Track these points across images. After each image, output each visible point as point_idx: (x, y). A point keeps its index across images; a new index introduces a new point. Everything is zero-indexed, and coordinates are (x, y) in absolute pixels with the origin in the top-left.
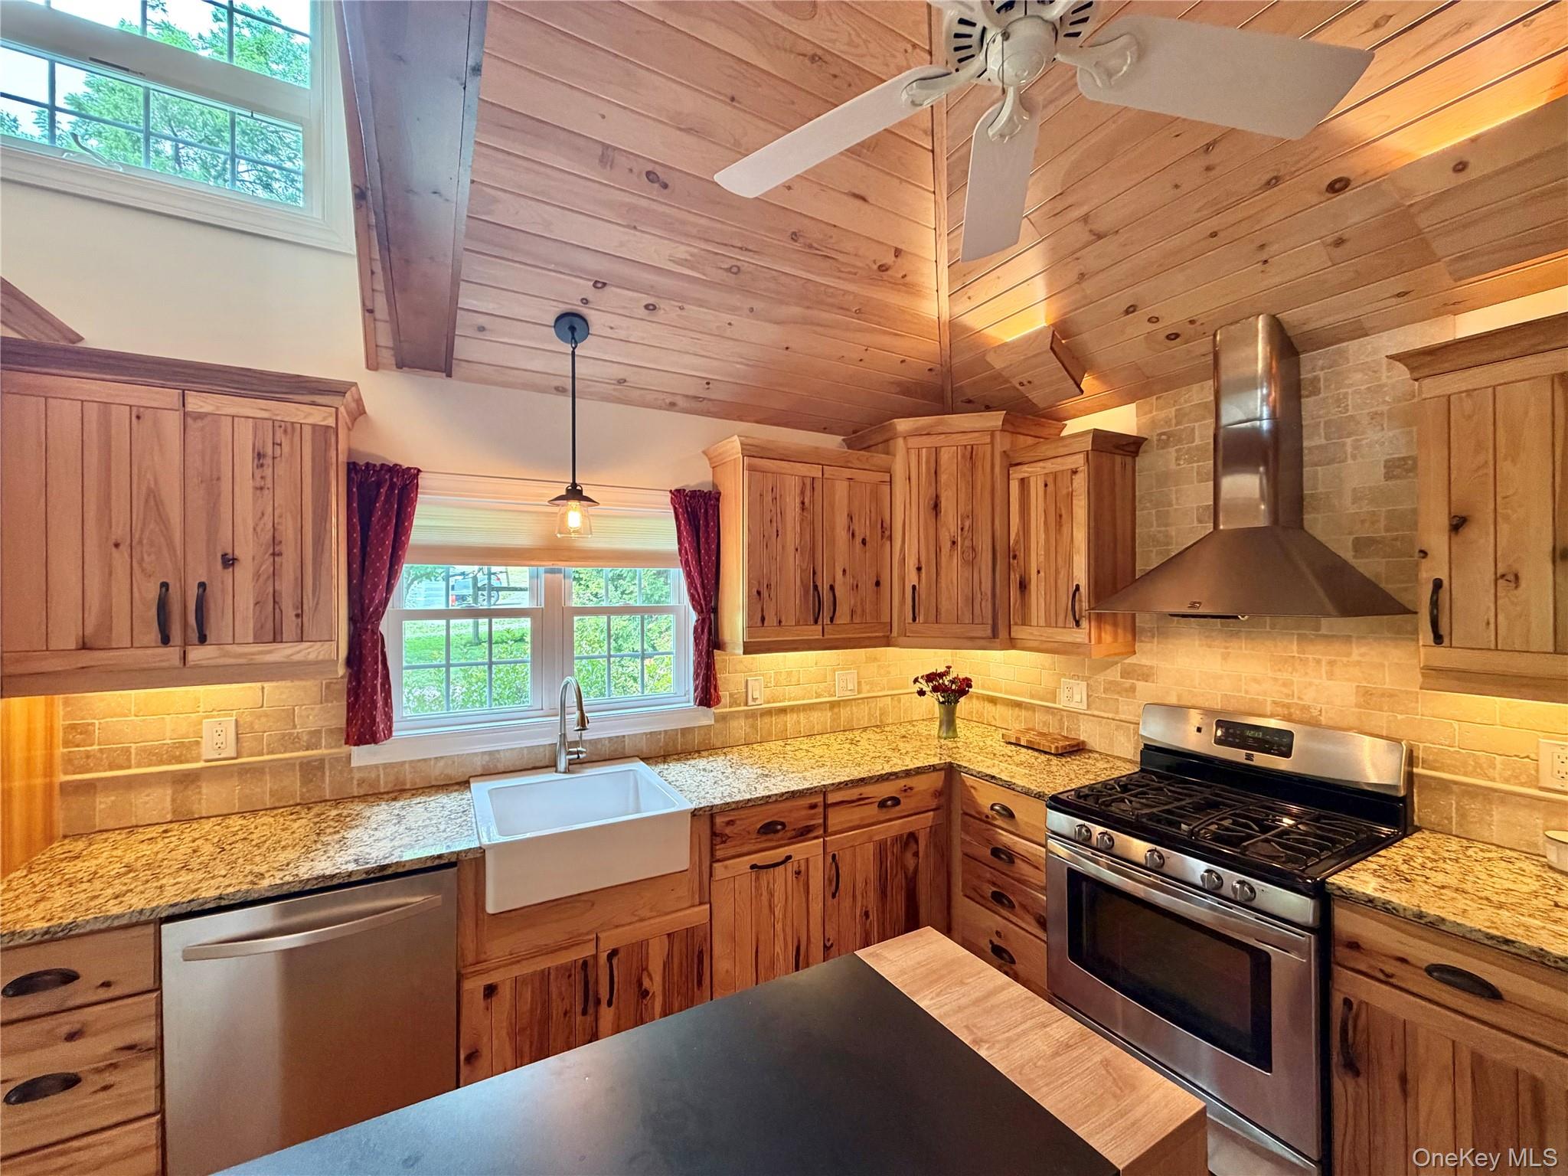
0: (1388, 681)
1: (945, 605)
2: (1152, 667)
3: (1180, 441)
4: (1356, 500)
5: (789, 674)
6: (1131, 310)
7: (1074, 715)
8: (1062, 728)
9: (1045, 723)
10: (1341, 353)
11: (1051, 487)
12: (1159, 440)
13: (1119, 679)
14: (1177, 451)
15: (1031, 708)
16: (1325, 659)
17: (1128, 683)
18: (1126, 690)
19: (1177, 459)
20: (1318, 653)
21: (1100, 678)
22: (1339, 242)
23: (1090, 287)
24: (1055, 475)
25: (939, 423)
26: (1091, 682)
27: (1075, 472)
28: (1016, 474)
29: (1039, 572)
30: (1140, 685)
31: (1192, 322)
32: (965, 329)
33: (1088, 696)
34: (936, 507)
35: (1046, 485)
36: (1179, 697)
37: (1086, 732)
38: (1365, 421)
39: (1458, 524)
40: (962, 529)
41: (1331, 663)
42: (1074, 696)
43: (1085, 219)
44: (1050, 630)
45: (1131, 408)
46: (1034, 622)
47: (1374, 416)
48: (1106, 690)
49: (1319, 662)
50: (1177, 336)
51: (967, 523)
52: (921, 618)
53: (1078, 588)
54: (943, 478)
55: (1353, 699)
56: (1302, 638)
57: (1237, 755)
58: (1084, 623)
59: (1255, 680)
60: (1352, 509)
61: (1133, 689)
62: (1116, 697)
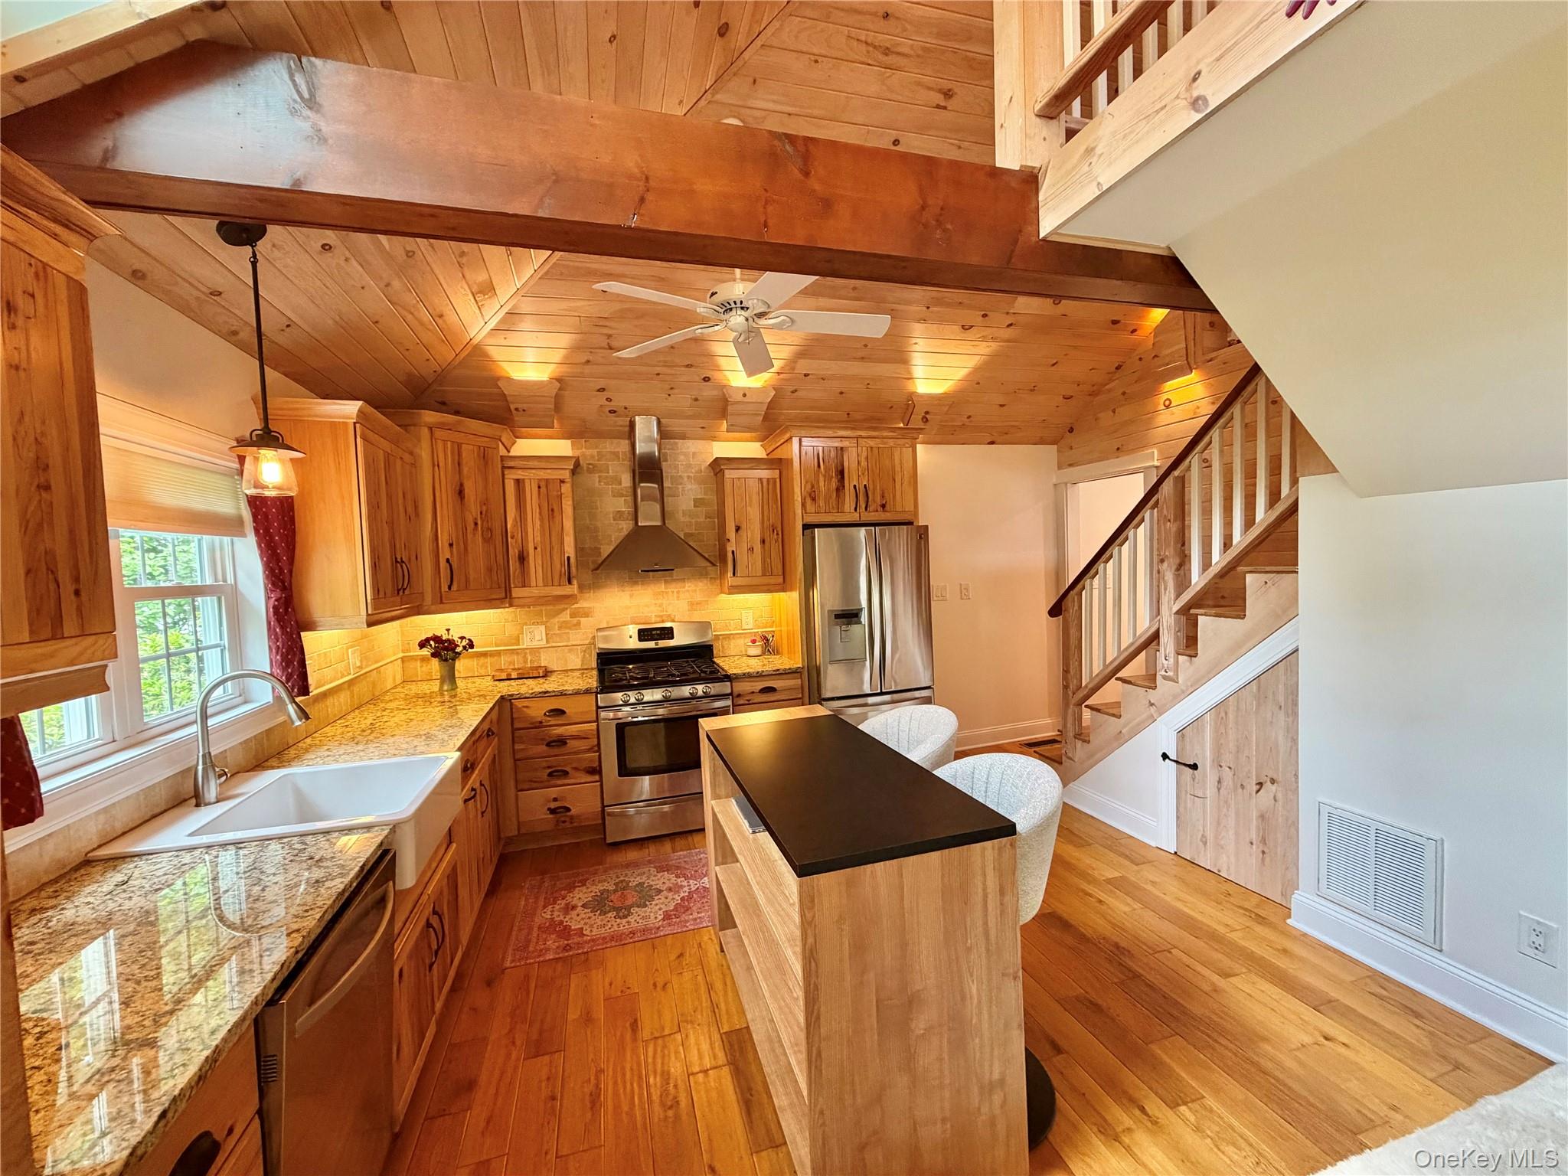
0: (699, 597)
1: (472, 575)
2: (590, 608)
3: (601, 471)
4: (684, 514)
5: (325, 654)
6: (602, 390)
7: (535, 651)
8: (525, 662)
9: (510, 663)
10: (676, 443)
11: (543, 489)
12: (588, 468)
13: (569, 619)
14: (600, 477)
15: (498, 653)
16: (675, 590)
17: (575, 620)
18: (575, 625)
19: (599, 482)
20: (673, 588)
21: (556, 620)
22: (696, 400)
23: (588, 369)
24: (547, 480)
25: (459, 422)
26: (548, 624)
27: (562, 481)
28: (511, 475)
29: (536, 548)
30: (583, 620)
31: (626, 408)
32: (485, 355)
33: (547, 634)
34: (461, 493)
35: (539, 487)
36: (608, 623)
37: (546, 660)
38: (686, 479)
39: (738, 529)
40: (481, 513)
41: (678, 592)
42: (535, 636)
43: (609, 336)
44: (546, 588)
45: (568, 442)
46: (533, 584)
47: (689, 477)
48: (560, 628)
49: (673, 592)
50: (615, 412)
51: (484, 508)
52: (454, 587)
53: (569, 558)
54: (465, 470)
55: (686, 607)
56: (666, 582)
57: (651, 644)
58: (575, 582)
59: (646, 606)
60: (682, 519)
61: (579, 624)
62: (567, 631)
